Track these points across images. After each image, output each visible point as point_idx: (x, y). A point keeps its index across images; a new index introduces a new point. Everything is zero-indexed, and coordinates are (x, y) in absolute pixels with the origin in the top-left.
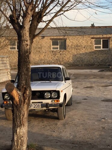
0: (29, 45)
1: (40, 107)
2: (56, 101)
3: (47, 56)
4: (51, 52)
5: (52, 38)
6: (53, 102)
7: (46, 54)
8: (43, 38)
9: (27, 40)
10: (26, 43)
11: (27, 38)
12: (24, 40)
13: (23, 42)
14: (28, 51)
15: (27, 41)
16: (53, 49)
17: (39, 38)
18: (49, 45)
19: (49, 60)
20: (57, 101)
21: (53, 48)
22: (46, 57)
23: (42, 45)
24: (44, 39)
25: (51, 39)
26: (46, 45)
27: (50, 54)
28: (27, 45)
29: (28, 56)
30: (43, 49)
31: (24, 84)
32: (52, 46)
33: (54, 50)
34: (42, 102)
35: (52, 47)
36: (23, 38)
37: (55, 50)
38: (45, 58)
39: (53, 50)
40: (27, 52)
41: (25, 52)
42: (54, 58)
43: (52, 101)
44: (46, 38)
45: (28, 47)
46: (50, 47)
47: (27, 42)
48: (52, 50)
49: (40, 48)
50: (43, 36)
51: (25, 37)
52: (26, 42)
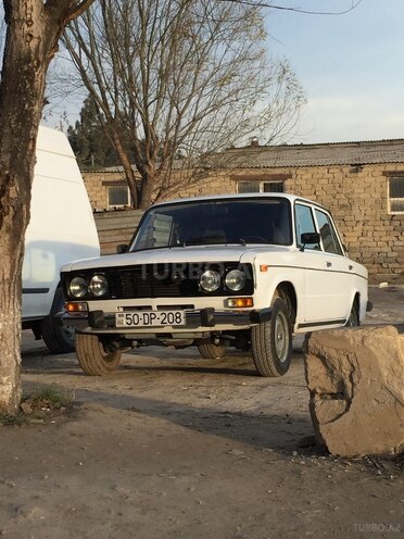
0: (39, 38)
1: (183, 323)
2: (240, 303)
3: (370, 234)
4: (387, 223)
5: (391, 168)
6: (230, 304)
7: (366, 228)
8: (357, 171)
9: (31, 20)
10: (26, 29)
11: (28, 12)
12: (19, 20)
13: (18, 27)
14: (33, 56)
15: (30, 23)
16: (392, 210)
17: (341, 170)
18: (378, 196)
19: (378, 249)
20: (245, 300)
21: (394, 208)
22: (368, 241)
23: (354, 196)
24: (360, 174)
25: (384, 174)
26: (366, 196)
27: (383, 228)
28: (31, 36)
29: (30, 75)
30: (355, 211)
31: (7, 164)
32: (390, 201)
33: (396, 213)
34: (192, 306)
35: (389, 203)
36: (17, 14)
37: (400, 213)
38: (364, 244)
39: (393, 213)
40: (28, 60)
41: (20, 59)
42: (397, 243)
43: (226, 303)
44: (366, 169)
45: (33, 44)
46: (381, 203)
47: (28, 26)
48: (390, 213)
49: (344, 206)
50: (355, 165)
51: (22, 9)
52: (26, 26)
